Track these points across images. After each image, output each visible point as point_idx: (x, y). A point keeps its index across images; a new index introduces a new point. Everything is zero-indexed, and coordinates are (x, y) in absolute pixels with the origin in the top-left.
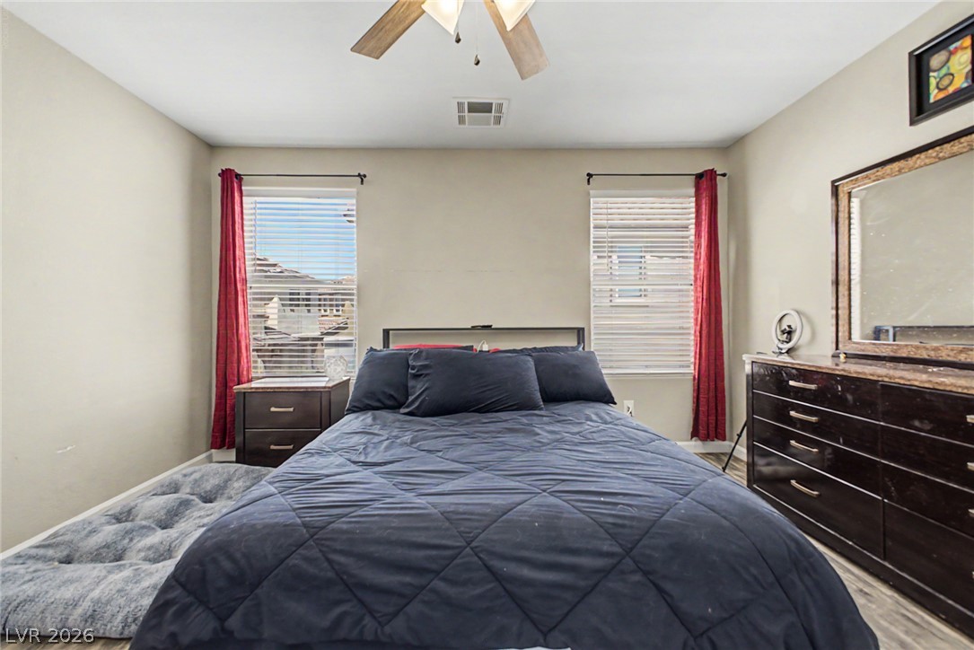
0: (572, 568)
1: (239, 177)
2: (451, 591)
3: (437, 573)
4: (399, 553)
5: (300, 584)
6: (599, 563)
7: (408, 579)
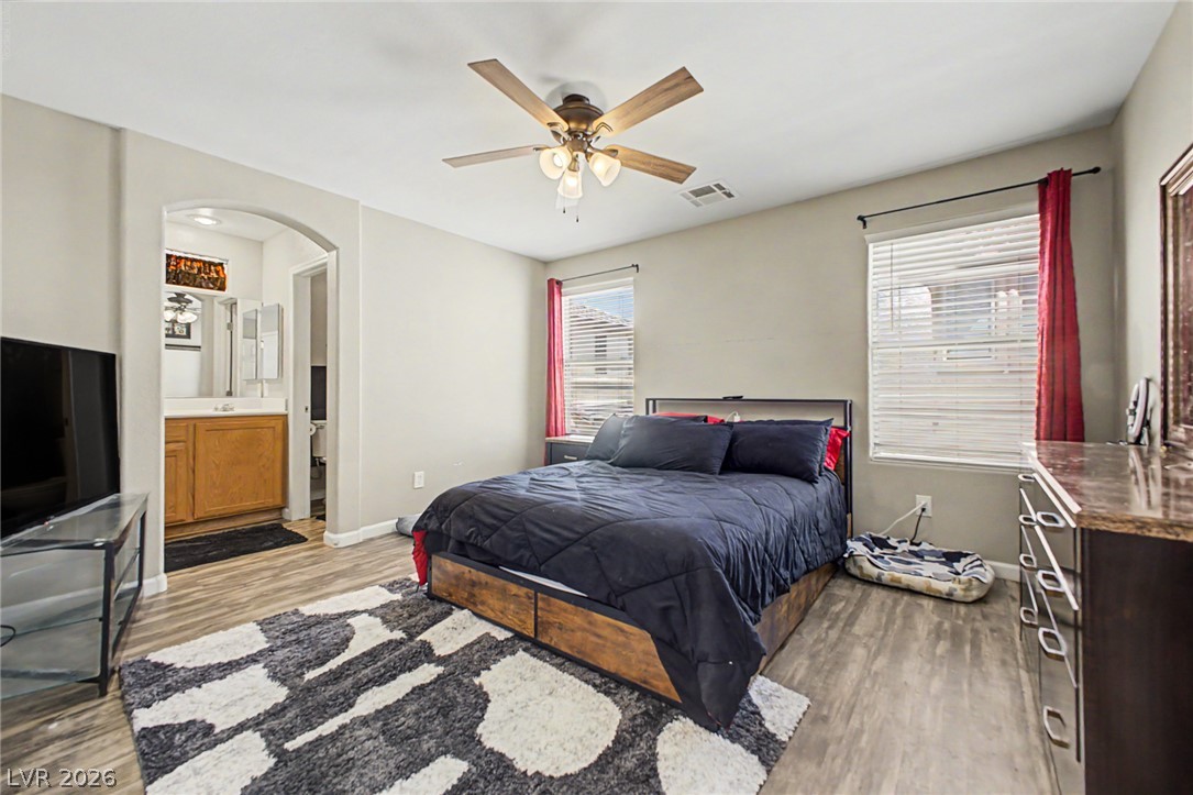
0: (556, 534)
1: (559, 283)
2: (509, 532)
3: (505, 522)
4: (496, 510)
5: (462, 516)
6: (571, 535)
7: (495, 522)
